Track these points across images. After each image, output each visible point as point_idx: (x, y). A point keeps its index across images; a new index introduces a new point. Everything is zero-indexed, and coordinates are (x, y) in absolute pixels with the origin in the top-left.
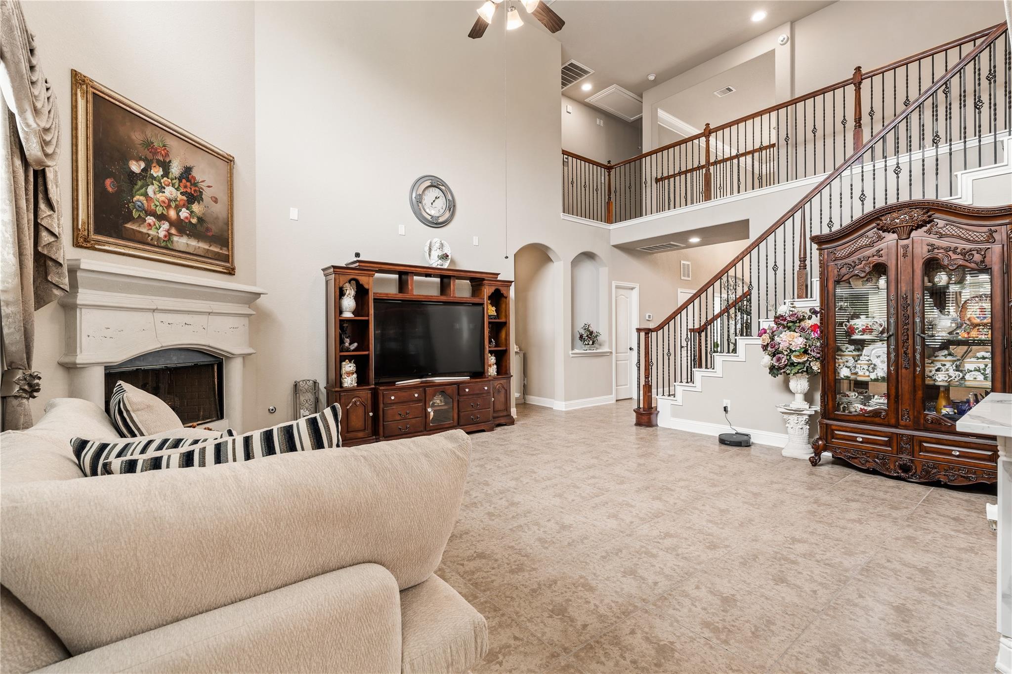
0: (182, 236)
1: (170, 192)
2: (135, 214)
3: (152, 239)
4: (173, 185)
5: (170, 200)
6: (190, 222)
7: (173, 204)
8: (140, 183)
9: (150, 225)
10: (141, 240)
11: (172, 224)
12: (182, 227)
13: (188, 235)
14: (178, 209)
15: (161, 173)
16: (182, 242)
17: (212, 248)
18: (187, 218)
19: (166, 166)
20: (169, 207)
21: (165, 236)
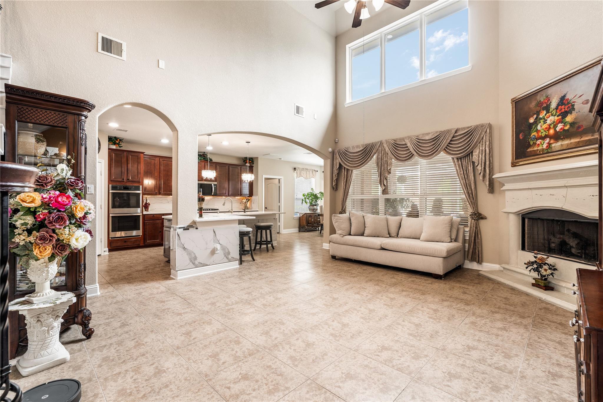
0: (558, 141)
1: (551, 119)
2: (531, 143)
3: (539, 152)
4: (552, 115)
5: (550, 125)
6: (564, 130)
7: (552, 126)
8: (534, 126)
9: (539, 145)
10: (535, 154)
11: (551, 137)
12: (557, 137)
13: (562, 139)
14: (555, 126)
15: (545, 112)
16: (557, 145)
17: (582, 139)
18: (561, 129)
19: (547, 109)
20: (550, 128)
21: (547, 147)
